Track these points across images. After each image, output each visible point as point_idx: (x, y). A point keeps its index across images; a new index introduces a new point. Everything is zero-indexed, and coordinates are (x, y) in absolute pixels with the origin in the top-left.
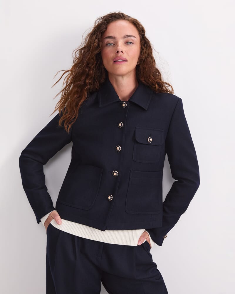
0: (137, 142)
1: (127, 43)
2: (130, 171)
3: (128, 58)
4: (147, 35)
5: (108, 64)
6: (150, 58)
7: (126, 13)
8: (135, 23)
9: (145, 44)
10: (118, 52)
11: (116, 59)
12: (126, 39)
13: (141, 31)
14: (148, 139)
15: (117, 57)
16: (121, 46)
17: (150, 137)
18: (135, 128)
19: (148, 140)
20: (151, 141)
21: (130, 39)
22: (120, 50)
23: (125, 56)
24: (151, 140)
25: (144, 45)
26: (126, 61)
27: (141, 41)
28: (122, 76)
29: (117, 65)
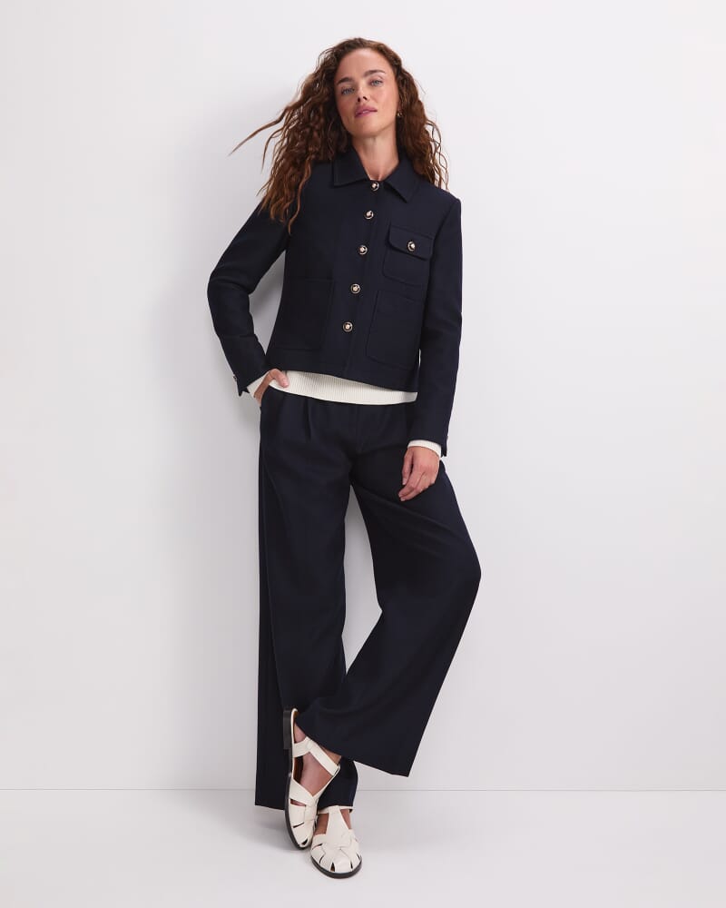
0: (392, 247)
1: (373, 83)
2: (378, 291)
3: (376, 107)
4: (406, 66)
5: (349, 121)
6: (416, 105)
7: (367, 37)
8: (382, 50)
9: (405, 82)
10: (359, 100)
11: (359, 111)
12: (369, 77)
13: (394, 61)
15: (358, 108)
16: (364, 90)
17: (411, 242)
18: (390, 224)
19: (408, 245)
20: (412, 249)
21: (376, 76)
22: (361, 97)
23: (371, 104)
24: (413, 246)
25: (403, 83)
26: (375, 111)
27: (396, 77)
28: (374, 136)
29: (363, 119)
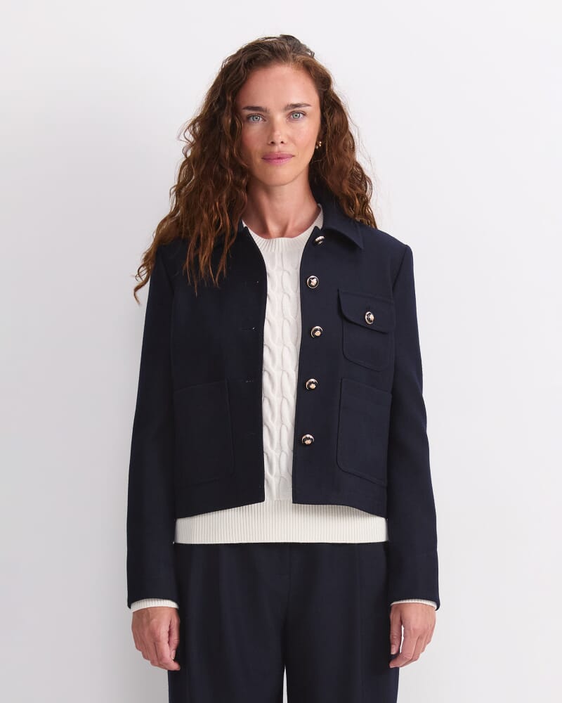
0: (346, 319)
2: (342, 380)
14: (365, 315)
17: (368, 313)
18: (338, 291)
19: (366, 317)
20: (371, 321)
24: (372, 317)
